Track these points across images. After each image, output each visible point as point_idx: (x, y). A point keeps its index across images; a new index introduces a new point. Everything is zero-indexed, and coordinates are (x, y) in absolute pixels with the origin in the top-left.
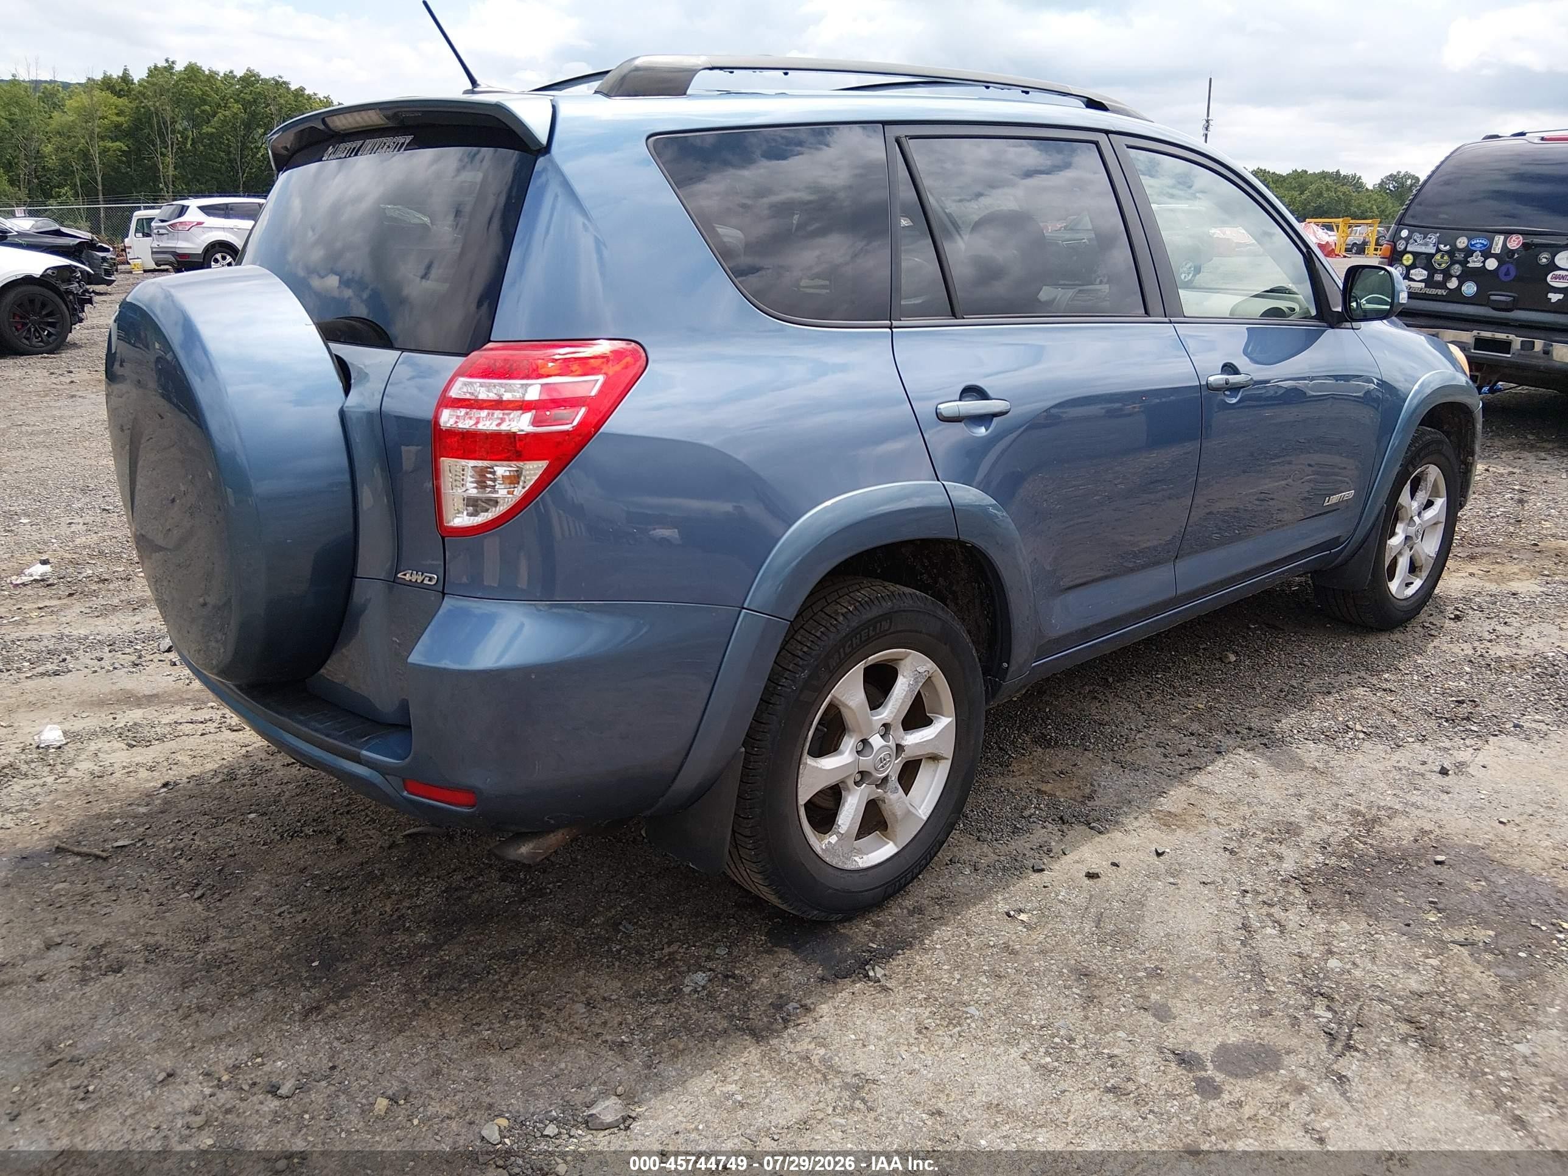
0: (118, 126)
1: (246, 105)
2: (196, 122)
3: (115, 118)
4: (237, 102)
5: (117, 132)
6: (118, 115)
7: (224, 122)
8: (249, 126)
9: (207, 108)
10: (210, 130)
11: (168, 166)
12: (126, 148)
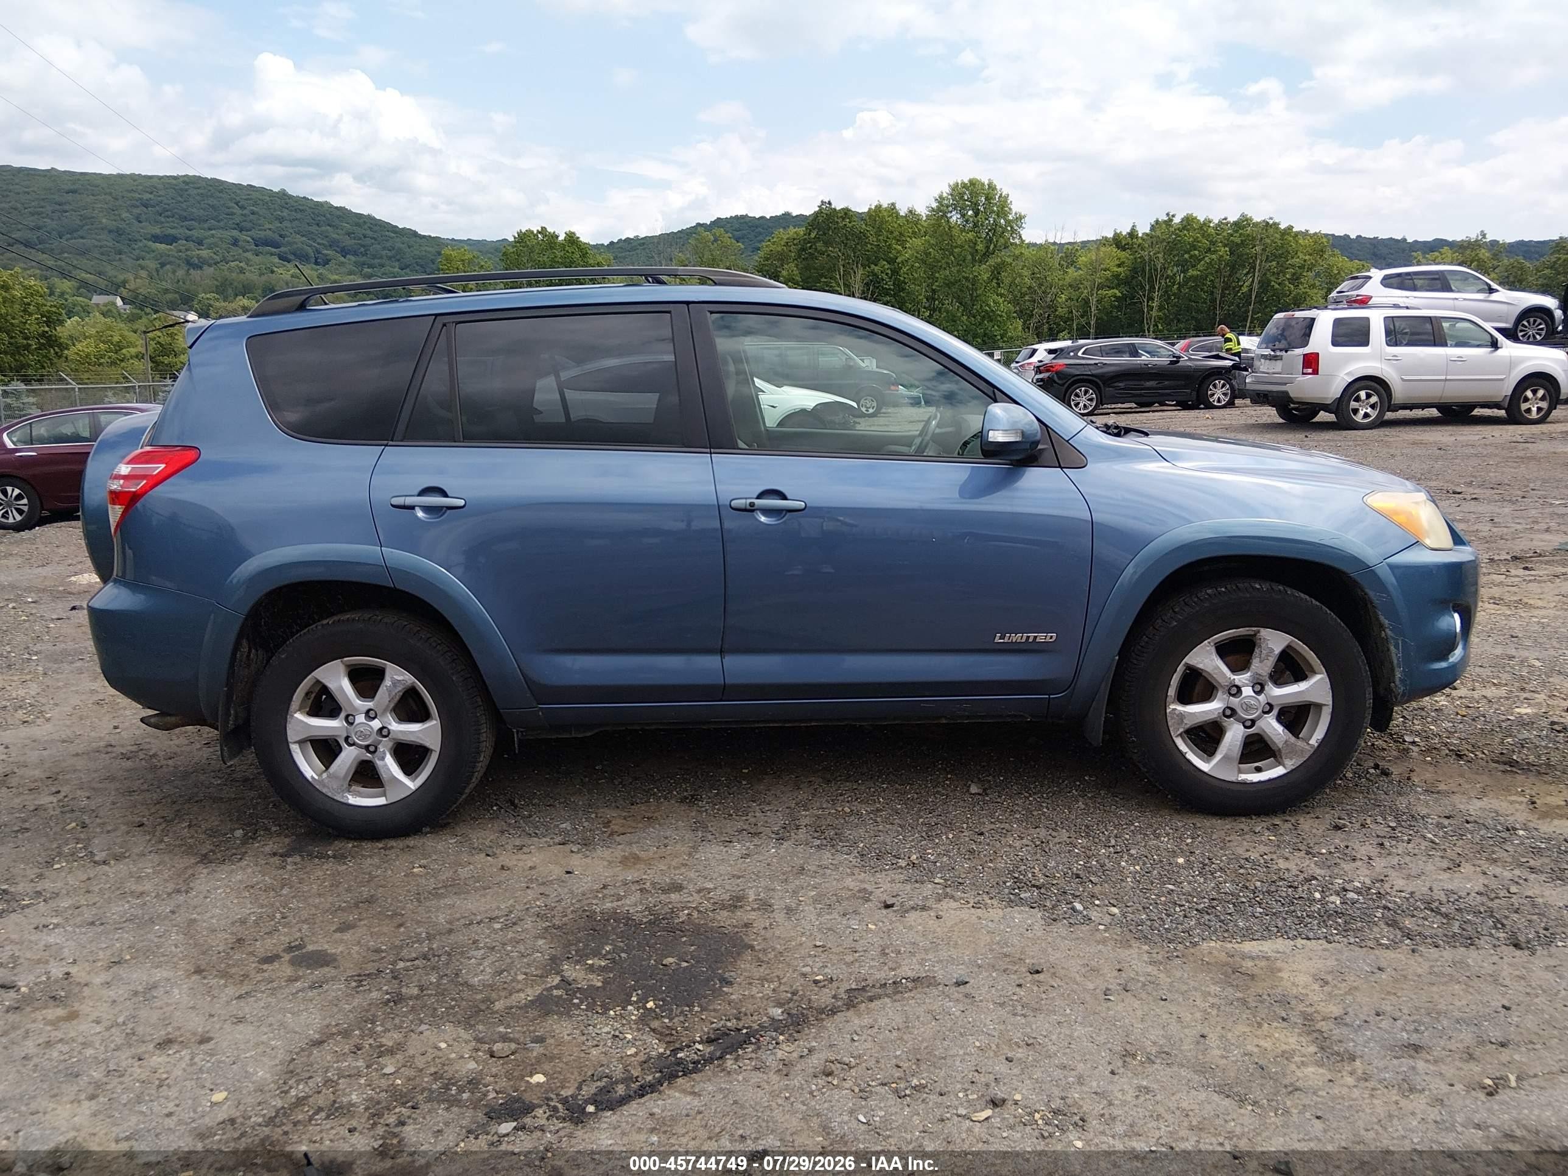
0: (1116, 276)
1: (1234, 248)
2: (1184, 266)
3: (1115, 269)
4: (1225, 246)
5: (1116, 281)
6: (1119, 266)
7: (1210, 264)
8: (1233, 267)
9: (1196, 252)
10: (1195, 273)
11: (1154, 308)
12: (1119, 294)
